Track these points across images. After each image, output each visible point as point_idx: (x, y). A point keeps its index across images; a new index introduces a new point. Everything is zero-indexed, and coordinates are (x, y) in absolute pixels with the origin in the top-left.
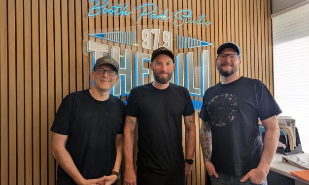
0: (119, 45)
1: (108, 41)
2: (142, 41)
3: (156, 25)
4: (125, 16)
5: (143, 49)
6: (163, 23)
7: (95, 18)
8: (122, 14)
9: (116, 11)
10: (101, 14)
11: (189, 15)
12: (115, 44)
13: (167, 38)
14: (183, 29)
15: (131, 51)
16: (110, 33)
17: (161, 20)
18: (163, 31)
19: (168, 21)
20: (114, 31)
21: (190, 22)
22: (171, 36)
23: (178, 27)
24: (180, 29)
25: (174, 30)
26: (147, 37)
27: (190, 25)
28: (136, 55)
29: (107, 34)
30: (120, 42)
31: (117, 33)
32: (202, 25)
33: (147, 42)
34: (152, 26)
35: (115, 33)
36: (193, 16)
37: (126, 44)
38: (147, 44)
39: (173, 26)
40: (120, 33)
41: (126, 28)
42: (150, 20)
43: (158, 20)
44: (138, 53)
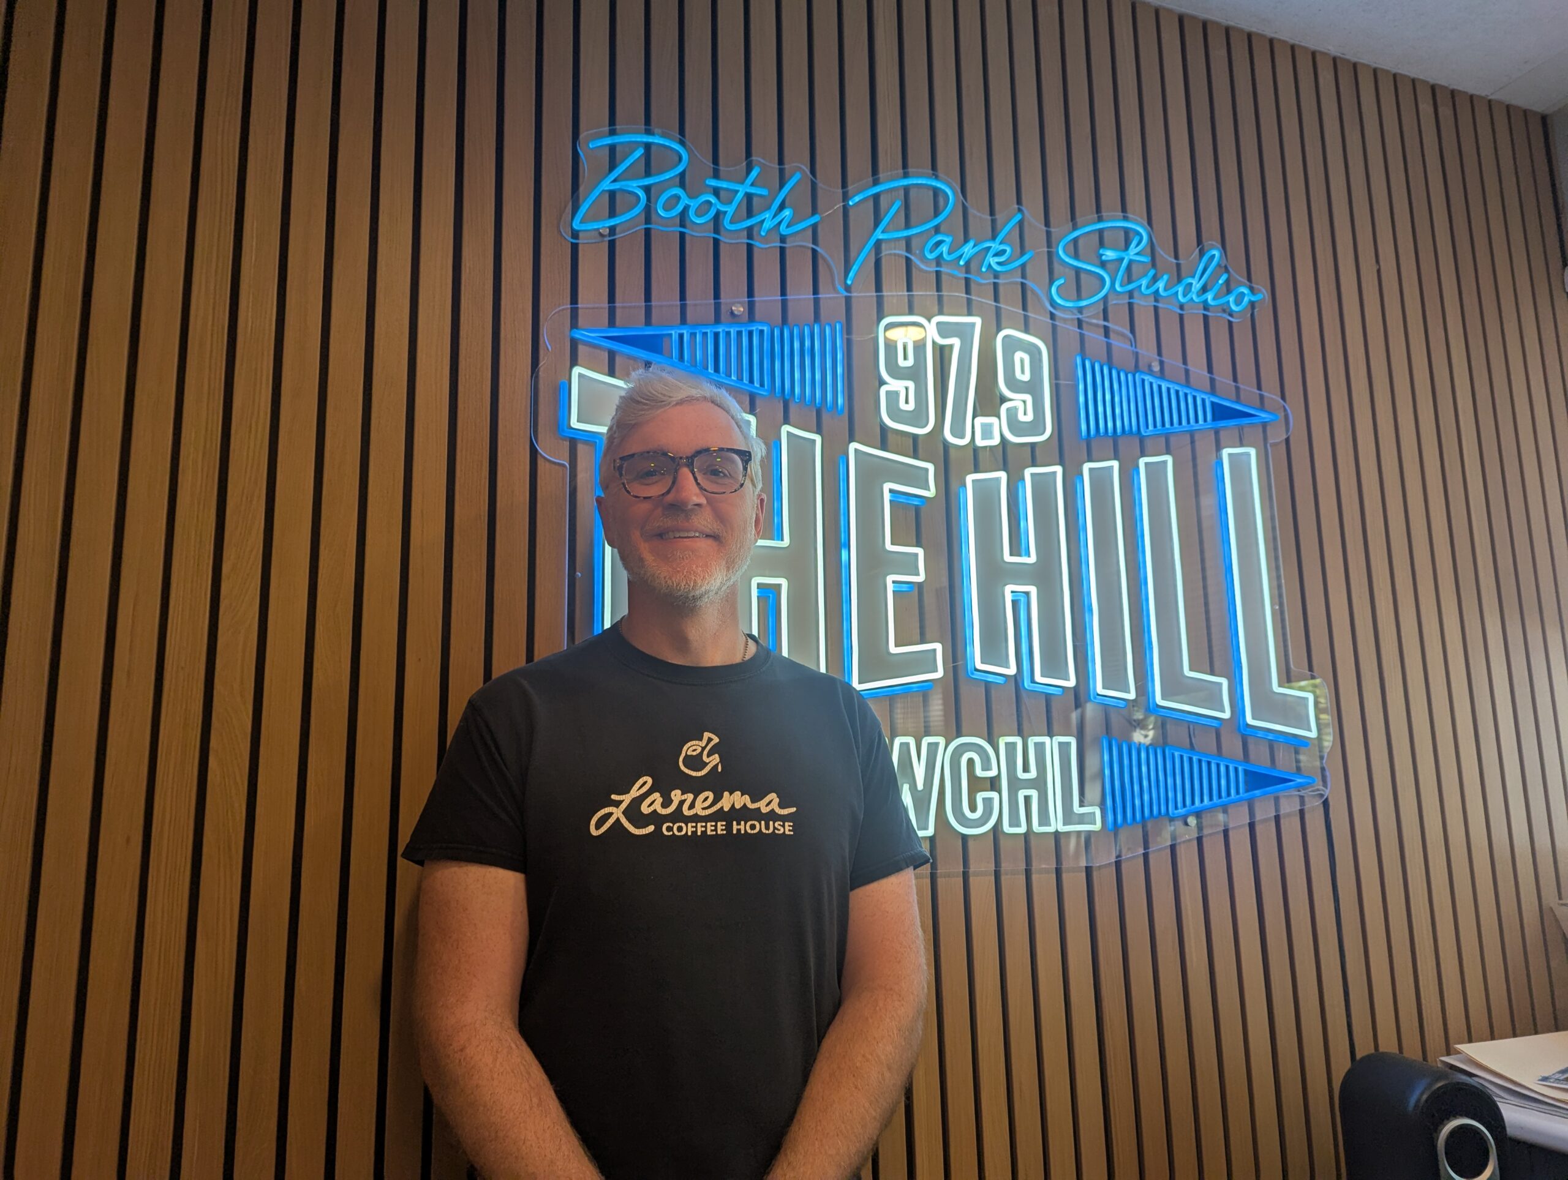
0: (747, 399)
2: (882, 383)
3: (954, 293)
4: (783, 239)
5: (884, 429)
6: (996, 285)
7: (612, 245)
8: (767, 225)
9: (730, 210)
10: (648, 220)
11: (1133, 250)
13: (1023, 372)
14: (1106, 324)
15: (818, 439)
16: (698, 331)
17: (984, 269)
18: (999, 329)
19: (1024, 276)
20: (717, 320)
21: (1141, 286)
22: (1041, 360)
23: (1080, 310)
24: (1088, 323)
25: (1054, 327)
26: (906, 361)
27: (1145, 306)
28: (843, 462)
29: (681, 336)
30: (757, 384)
31: (739, 333)
32: (1211, 309)
33: (907, 389)
34: (936, 297)
35: (727, 330)
36: (1157, 255)
37: (787, 397)
38: (907, 402)
39: (1052, 305)
40: (757, 329)
41: (790, 305)
42: (923, 267)
43: (968, 271)
44: (856, 450)
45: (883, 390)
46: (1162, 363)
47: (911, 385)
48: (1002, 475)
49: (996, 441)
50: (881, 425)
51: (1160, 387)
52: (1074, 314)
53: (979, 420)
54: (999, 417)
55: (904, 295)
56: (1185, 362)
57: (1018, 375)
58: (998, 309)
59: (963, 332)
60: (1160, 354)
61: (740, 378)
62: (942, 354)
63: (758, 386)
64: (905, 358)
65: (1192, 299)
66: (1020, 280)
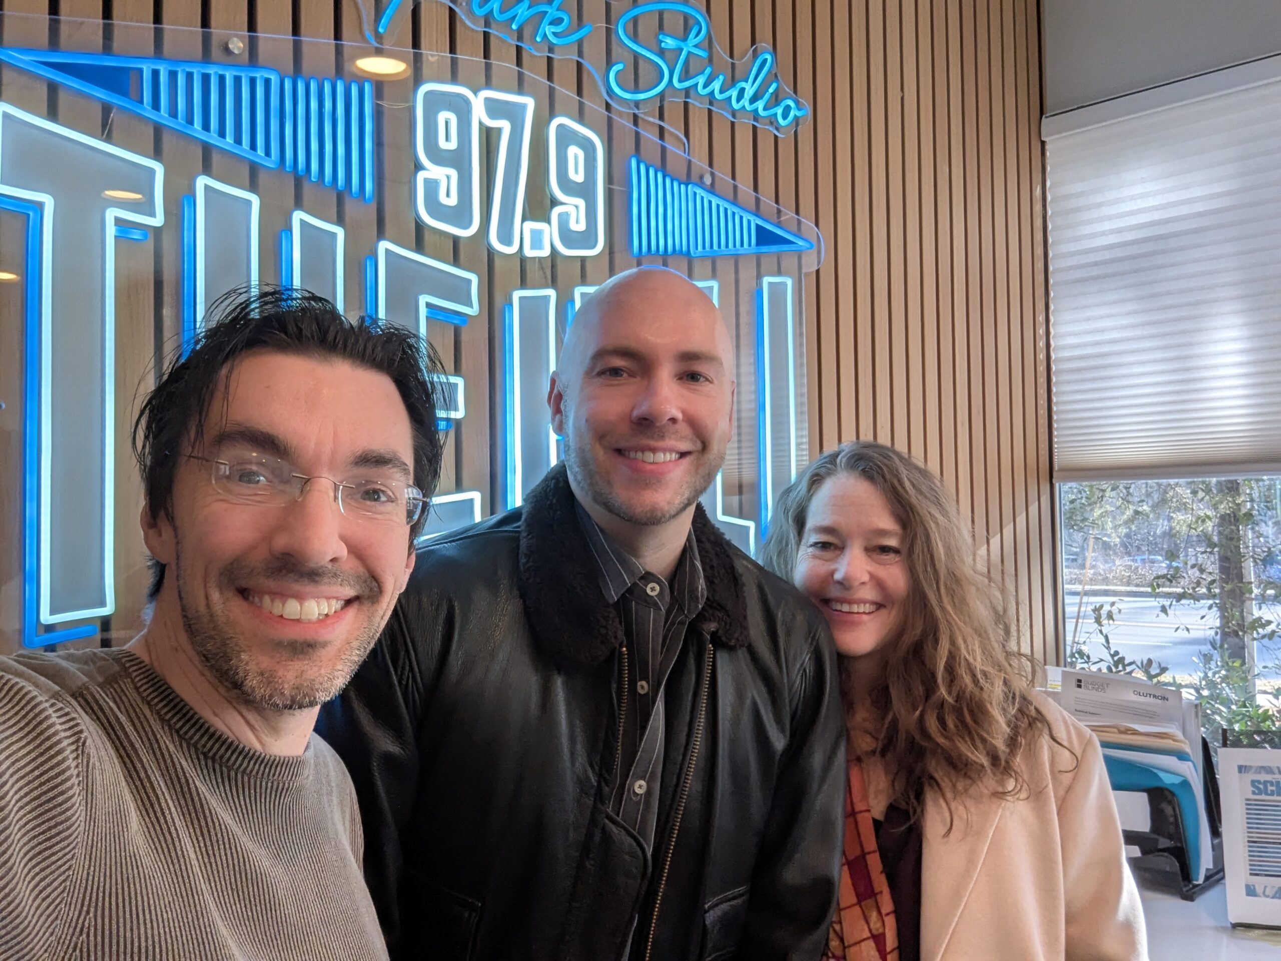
0: (246, 171)
1: (158, 130)
2: (418, 167)
3: (503, 64)
5: (420, 227)
6: (550, 60)
11: (692, 40)
12: (216, 158)
13: (576, 172)
14: (662, 124)
15: (340, 232)
16: (179, 70)
17: (538, 39)
18: (552, 115)
19: (580, 54)
20: (206, 57)
21: (697, 85)
22: (594, 159)
23: (637, 104)
24: (643, 119)
25: (610, 120)
26: (448, 143)
27: (700, 108)
28: (371, 265)
29: (155, 74)
30: (260, 151)
31: (237, 80)
32: (760, 120)
33: (448, 177)
34: (483, 65)
35: (221, 72)
36: (714, 49)
37: (300, 173)
38: (448, 195)
39: (608, 93)
40: (262, 76)
41: (306, 50)
42: (468, 22)
43: (520, 38)
44: (388, 251)
45: (421, 176)
46: (712, 175)
47: (453, 173)
48: (551, 293)
49: (546, 252)
50: (416, 222)
51: (710, 202)
52: (630, 108)
53: (529, 225)
54: (549, 222)
55: (447, 57)
56: (734, 178)
57: (572, 175)
58: (552, 91)
59: (513, 113)
60: (711, 165)
61: (238, 141)
62: (489, 137)
63: (263, 155)
64: (447, 138)
65: (744, 107)
66: (576, 58)
